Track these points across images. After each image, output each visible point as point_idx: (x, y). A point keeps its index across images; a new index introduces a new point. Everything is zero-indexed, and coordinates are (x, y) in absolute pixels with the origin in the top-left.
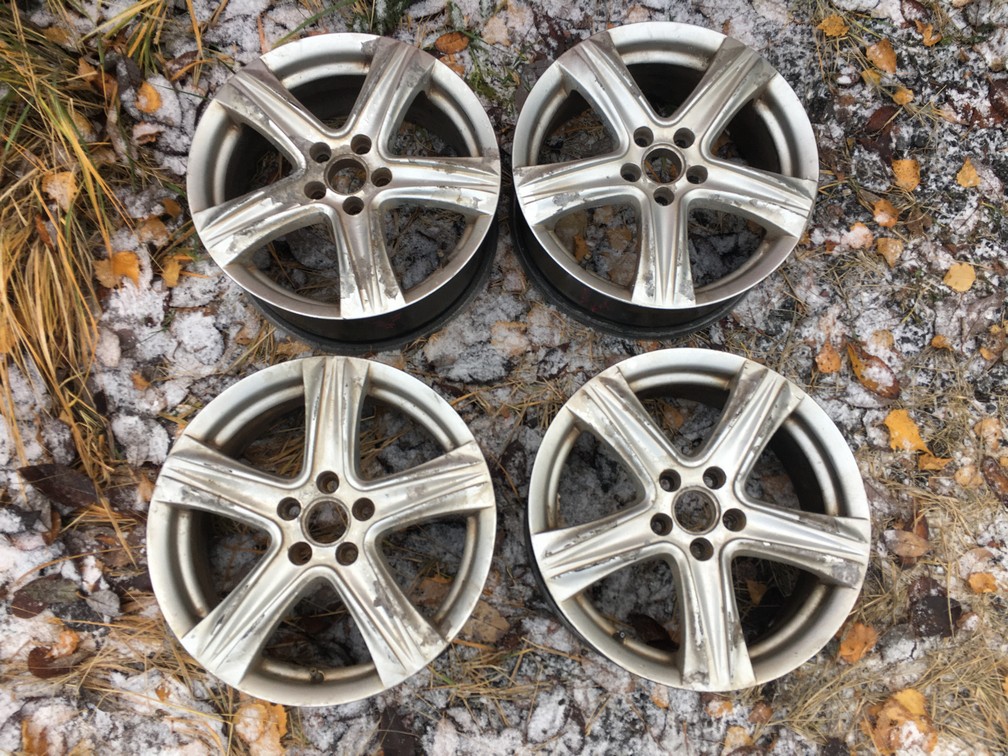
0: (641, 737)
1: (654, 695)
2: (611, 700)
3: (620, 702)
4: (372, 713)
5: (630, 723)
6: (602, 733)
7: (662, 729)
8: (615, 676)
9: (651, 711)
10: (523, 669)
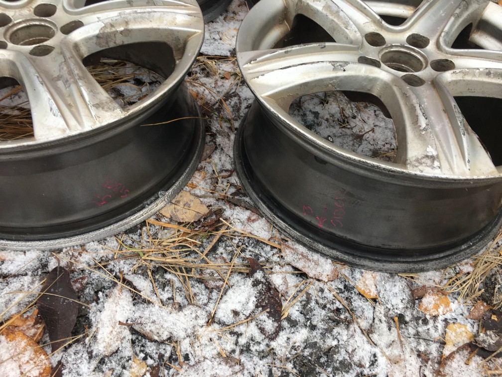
0: (348, 327)
1: (360, 286)
2: (311, 286)
3: (322, 290)
4: (40, 273)
5: (333, 311)
6: (301, 319)
7: (371, 322)
8: (317, 264)
9: (357, 303)
10: (218, 252)
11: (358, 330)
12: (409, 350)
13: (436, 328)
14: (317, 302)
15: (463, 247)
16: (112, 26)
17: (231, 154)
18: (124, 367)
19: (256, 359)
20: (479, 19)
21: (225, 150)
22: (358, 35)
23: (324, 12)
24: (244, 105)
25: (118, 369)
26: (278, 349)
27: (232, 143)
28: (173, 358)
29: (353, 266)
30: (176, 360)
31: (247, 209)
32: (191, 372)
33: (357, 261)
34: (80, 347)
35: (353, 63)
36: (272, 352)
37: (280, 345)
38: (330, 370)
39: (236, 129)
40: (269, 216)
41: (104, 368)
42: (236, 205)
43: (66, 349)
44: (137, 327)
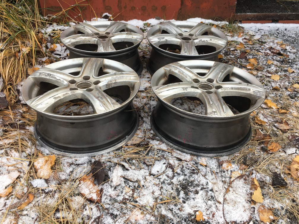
0: (197, 174)
1: (201, 162)
2: (184, 163)
3: (187, 164)
4: (89, 163)
5: (192, 170)
6: (181, 173)
7: (205, 173)
8: (185, 156)
9: (200, 167)
10: (149, 155)
11: (201, 175)
12: (219, 180)
13: (228, 173)
14: (186, 168)
15: (235, 148)
16: (111, 81)
17: (150, 124)
18: (123, 189)
19: (167, 185)
20: (231, 72)
21: (147, 122)
22: (190, 79)
23: (179, 73)
24: (152, 107)
25: (121, 190)
26: (174, 182)
27: (149, 120)
28: (139, 186)
29: (197, 156)
30: (140, 187)
31: (158, 141)
32: (146, 190)
33: (199, 154)
34: (107, 184)
35: (189, 88)
36: (172, 183)
37: (175, 180)
38: (192, 187)
39: (150, 115)
40: (166, 142)
41: (117, 189)
42: (154, 140)
43: (103, 184)
44: (126, 177)
